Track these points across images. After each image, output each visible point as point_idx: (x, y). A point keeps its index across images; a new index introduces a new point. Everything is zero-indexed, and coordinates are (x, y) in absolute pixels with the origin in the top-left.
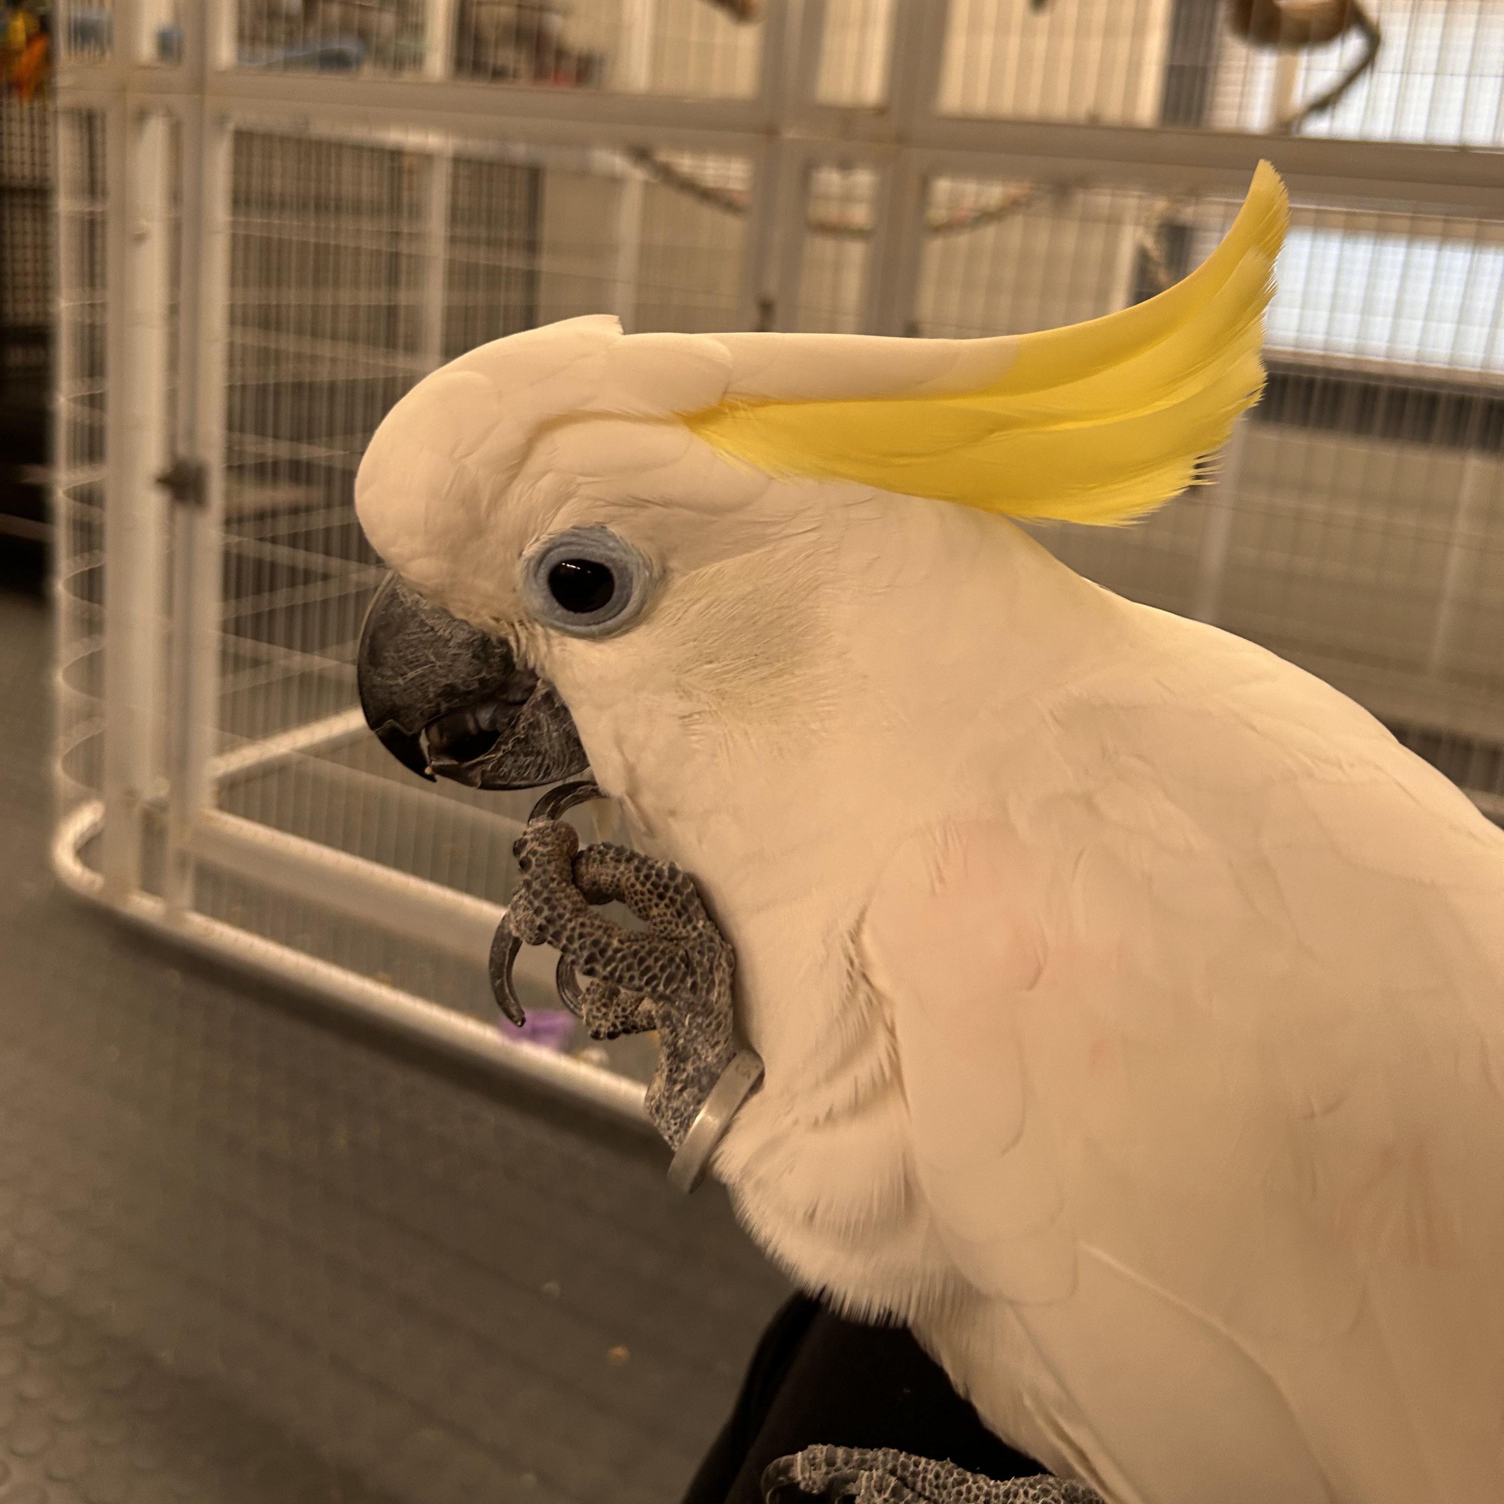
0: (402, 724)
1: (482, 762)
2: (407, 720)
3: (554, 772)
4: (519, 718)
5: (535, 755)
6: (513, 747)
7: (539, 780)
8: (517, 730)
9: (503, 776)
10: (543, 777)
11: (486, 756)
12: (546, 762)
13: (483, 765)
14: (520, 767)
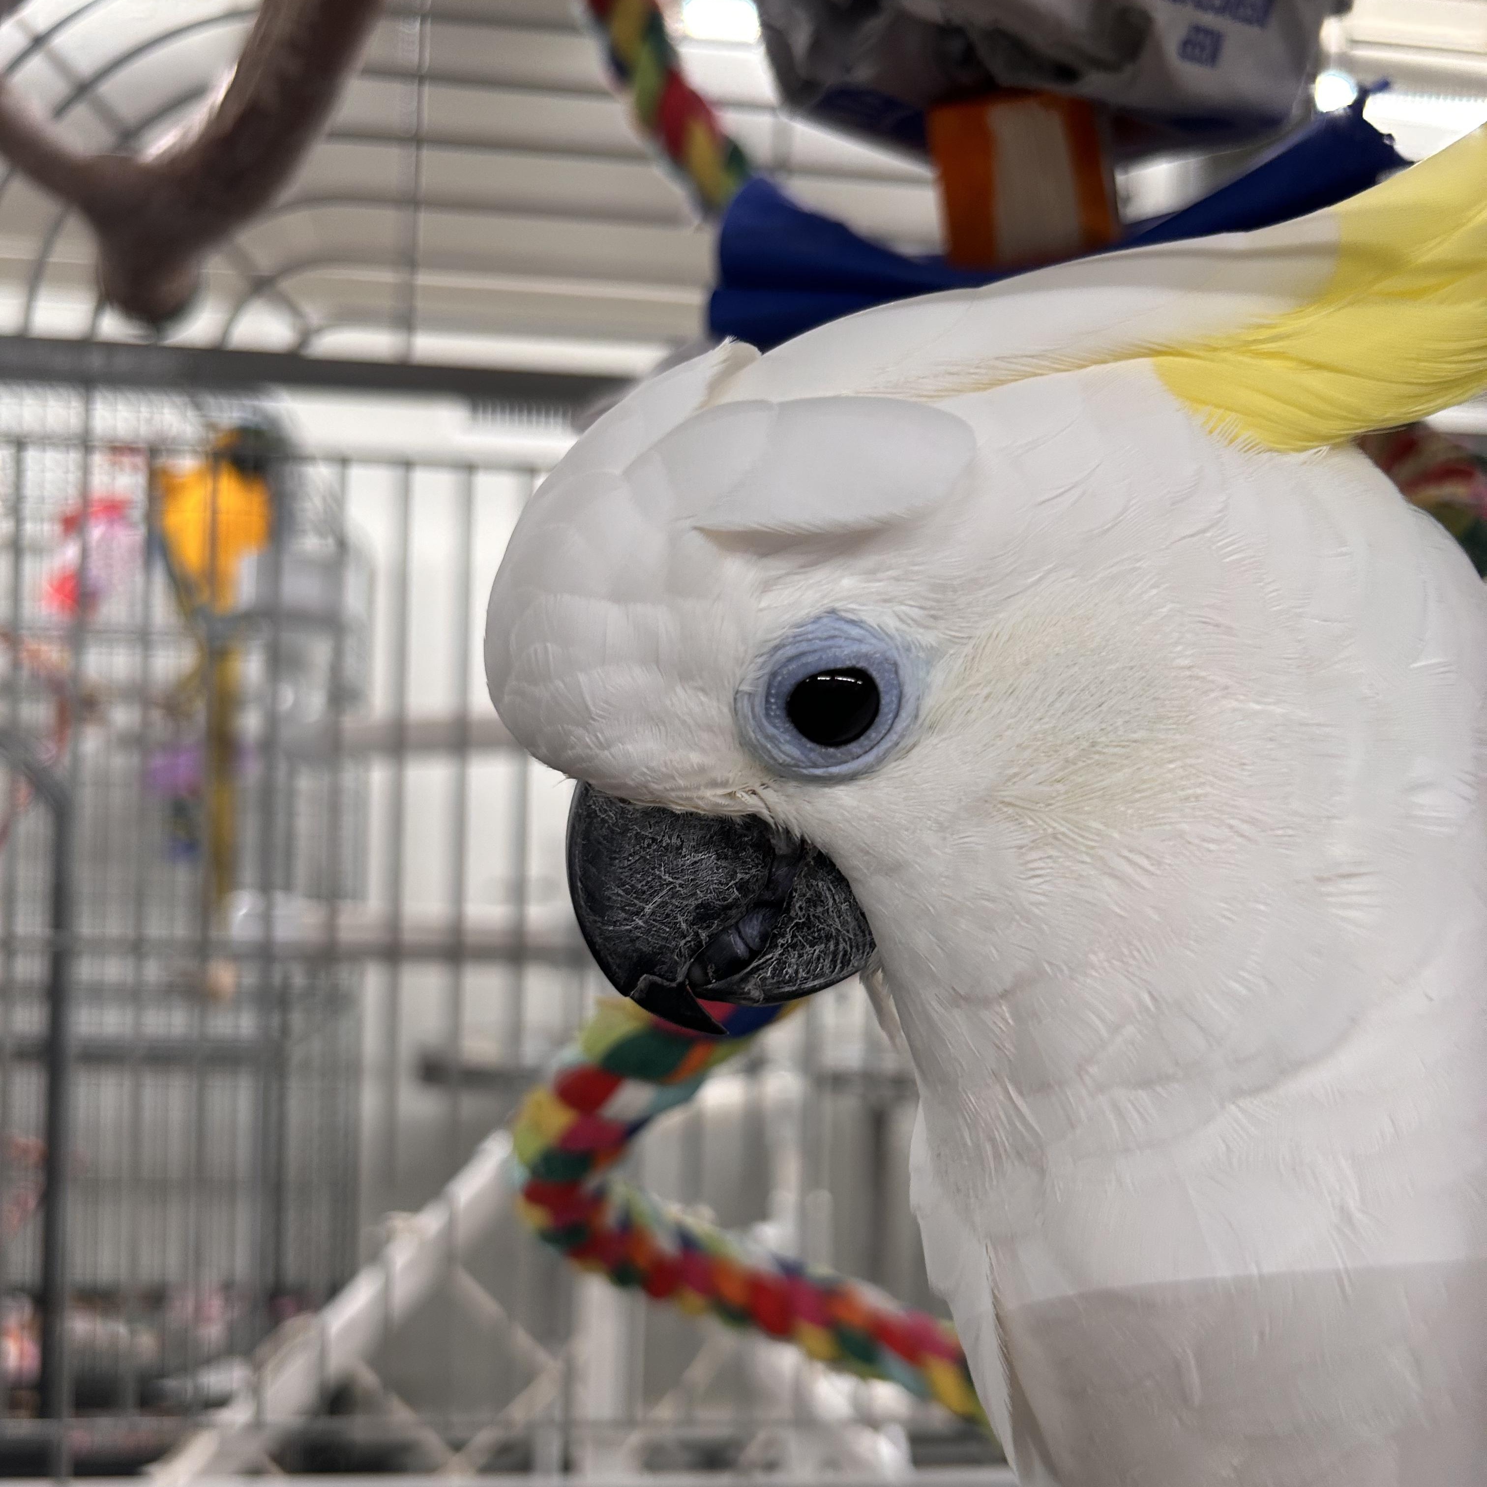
0: (660, 976)
1: (757, 969)
2: (665, 967)
3: (854, 958)
4: (791, 897)
5: (825, 941)
6: (793, 937)
7: (837, 974)
8: (793, 914)
9: (789, 981)
10: (842, 969)
11: (760, 959)
12: (841, 947)
13: (761, 972)
14: (809, 962)
